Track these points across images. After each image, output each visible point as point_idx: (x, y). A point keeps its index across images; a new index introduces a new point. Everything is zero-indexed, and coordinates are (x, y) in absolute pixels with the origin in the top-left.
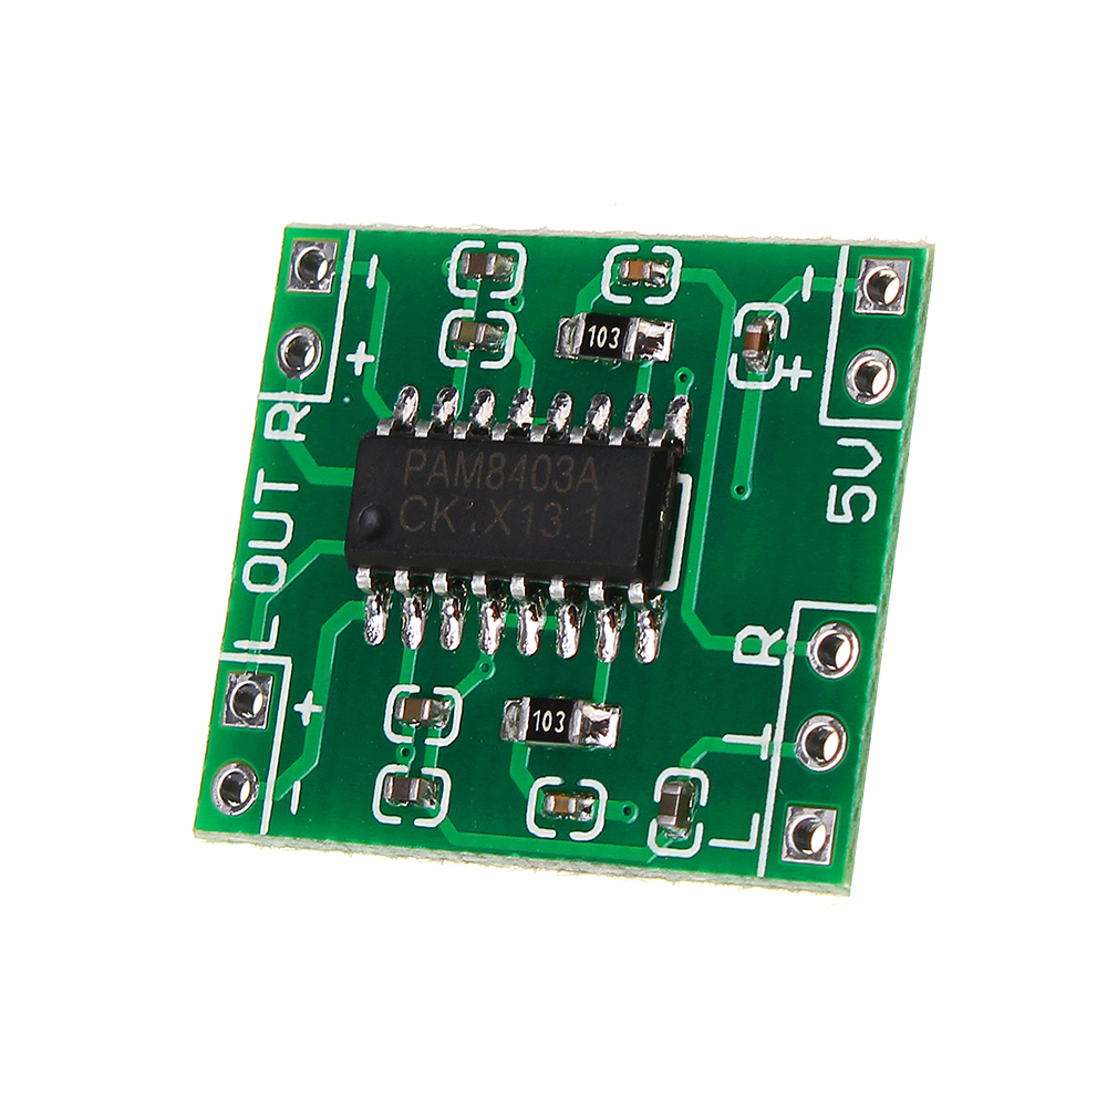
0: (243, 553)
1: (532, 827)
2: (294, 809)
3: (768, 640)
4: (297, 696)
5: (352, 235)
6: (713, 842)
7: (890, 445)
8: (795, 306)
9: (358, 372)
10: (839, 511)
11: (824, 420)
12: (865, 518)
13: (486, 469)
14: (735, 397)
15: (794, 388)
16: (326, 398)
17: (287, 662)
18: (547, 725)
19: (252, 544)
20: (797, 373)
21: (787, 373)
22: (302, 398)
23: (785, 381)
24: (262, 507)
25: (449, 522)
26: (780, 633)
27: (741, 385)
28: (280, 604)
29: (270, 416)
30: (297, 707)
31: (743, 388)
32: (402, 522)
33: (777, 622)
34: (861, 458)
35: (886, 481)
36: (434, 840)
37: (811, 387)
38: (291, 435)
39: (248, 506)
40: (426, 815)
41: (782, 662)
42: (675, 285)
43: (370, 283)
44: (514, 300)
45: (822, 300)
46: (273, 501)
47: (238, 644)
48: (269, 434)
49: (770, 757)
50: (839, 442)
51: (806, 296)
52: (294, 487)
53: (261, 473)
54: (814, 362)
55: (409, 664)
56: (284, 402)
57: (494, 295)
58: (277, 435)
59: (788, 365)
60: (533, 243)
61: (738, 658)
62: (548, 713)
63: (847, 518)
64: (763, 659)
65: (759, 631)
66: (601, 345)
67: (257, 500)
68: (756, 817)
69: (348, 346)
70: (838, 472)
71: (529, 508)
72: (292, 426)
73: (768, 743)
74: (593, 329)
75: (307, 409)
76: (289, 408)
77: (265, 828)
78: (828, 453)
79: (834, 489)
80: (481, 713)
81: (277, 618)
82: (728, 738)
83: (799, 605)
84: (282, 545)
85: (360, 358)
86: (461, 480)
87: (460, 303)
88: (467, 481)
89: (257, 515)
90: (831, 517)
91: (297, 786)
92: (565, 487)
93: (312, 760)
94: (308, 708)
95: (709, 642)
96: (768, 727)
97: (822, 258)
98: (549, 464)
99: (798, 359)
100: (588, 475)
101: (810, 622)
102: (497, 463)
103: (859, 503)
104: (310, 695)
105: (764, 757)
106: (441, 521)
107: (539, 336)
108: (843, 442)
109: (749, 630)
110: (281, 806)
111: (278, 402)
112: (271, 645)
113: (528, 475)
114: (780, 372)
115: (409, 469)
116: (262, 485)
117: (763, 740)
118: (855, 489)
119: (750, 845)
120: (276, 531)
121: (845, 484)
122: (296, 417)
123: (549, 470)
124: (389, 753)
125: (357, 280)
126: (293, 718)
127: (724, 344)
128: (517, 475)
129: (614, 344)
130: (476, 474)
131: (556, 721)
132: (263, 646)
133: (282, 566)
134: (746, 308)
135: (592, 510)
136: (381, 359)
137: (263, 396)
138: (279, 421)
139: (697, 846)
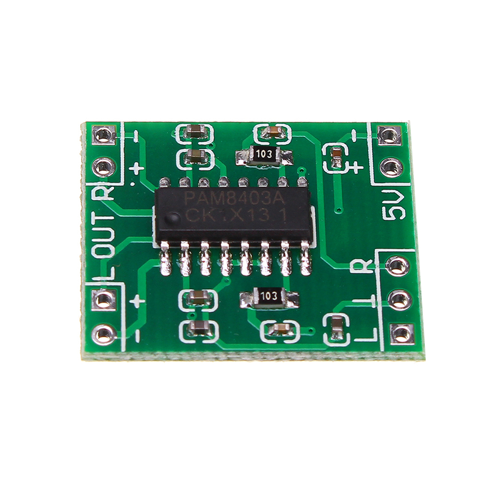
0: (89, 244)
1: (264, 340)
2: (138, 340)
3: (366, 264)
4: (130, 296)
5: (122, 124)
6: (356, 340)
7: (407, 191)
8: (349, 143)
9: (136, 174)
10: (388, 215)
11: (373, 184)
13: (226, 197)
14: (328, 178)
15: (356, 172)
16: (122, 184)
17: (122, 285)
18: (268, 297)
19: (94, 240)
20: (356, 168)
21: (351, 168)
22: (109, 184)
23: (351, 171)
24: (96, 226)
25: (212, 218)
26: (371, 261)
27: (330, 172)
29: (93, 192)
31: (332, 173)
32: (188, 218)
33: (368, 256)
34: (394, 197)
35: (408, 203)
36: (213, 348)
37: (364, 172)
38: (106, 198)
39: (88, 226)
40: (209, 339)
41: (374, 272)
42: (290, 138)
43: (136, 141)
44: (211, 145)
45: (362, 141)
46: (99, 223)
47: (94, 279)
48: (94, 198)
49: (377, 307)
50: (382, 191)
51: (354, 140)
52: (112, 218)
53: (93, 213)
54: (364, 162)
55: (187, 282)
56: (100, 186)
57: (200, 143)
58: (99, 198)
59: (351, 165)
60: (215, 124)
61: (352, 271)
62: (268, 293)
63: (393, 218)
64: (365, 271)
65: (361, 261)
66: (264, 156)
67: (93, 223)
68: (375, 330)
69: (129, 163)
70: (384, 202)
72: (106, 195)
73: (375, 301)
75: (113, 188)
76: (104, 188)
77: (123, 349)
78: (378, 196)
79: (384, 208)
80: (229, 298)
81: (113, 269)
82: (354, 301)
83: (377, 251)
84: (110, 240)
85: (136, 168)
86: (214, 201)
87: (184, 147)
88: (217, 202)
89: (94, 229)
90: (385, 218)
91: (138, 332)
92: (268, 202)
93: (142, 320)
94: (137, 301)
96: (373, 296)
97: (359, 127)
98: (258, 194)
99: (356, 162)
100: (278, 197)
101: (384, 256)
102: (231, 194)
103: (397, 213)
104: (137, 296)
105: (374, 307)
106: (208, 217)
107: (226, 158)
109: (356, 261)
110: (130, 339)
111: (96, 186)
112: (112, 278)
113: (248, 199)
114: (348, 167)
115: (187, 198)
117: (372, 300)
118: (394, 208)
119: (375, 340)
121: (388, 207)
122: (107, 192)
123: (258, 196)
124: (183, 316)
126: (130, 307)
127: (318, 159)
128: (243, 198)
129: (270, 156)
130: (221, 199)
131: (273, 296)
132: (108, 278)
133: (112, 248)
134: (326, 145)
135: (283, 210)
136: (147, 168)
137: (88, 184)
138: (99, 193)
139: (348, 342)
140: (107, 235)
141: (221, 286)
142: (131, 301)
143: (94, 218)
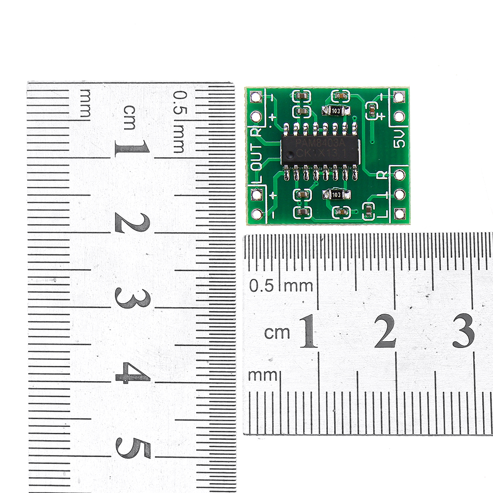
0: (249, 162)
1: (333, 217)
2: (273, 218)
3: (384, 174)
4: (269, 193)
5: (265, 89)
6: (378, 217)
7: (406, 131)
8: (379, 101)
9: (272, 120)
10: (396, 145)
11: (390, 126)
12: (403, 147)
13: (316, 142)
14: (368, 122)
15: (382, 120)
16: (265, 126)
17: (265, 186)
18: (336, 196)
19: (252, 160)
20: (382, 116)
21: (379, 116)
22: (259, 127)
23: (379, 118)
24: (253, 152)
25: (309, 154)
26: (387, 172)
27: (369, 119)
28: (260, 173)
29: (251, 131)
32: (297, 155)
33: (386, 170)
34: (400, 134)
35: (406, 138)
36: (310, 222)
37: (386, 119)
38: (257, 135)
39: (249, 152)
40: (307, 216)
41: (388, 178)
42: (349, 98)
43: (272, 100)
44: (310, 103)
45: (385, 100)
46: (255, 150)
47: (252, 183)
48: (251, 135)
51: (381, 100)
52: (260, 147)
53: (251, 144)
54: (386, 114)
55: (297, 183)
56: (254, 128)
57: (304, 102)
58: (254, 135)
59: (379, 115)
60: (312, 90)
61: (377, 178)
62: (336, 193)
63: (399, 147)
64: (383, 178)
65: (382, 172)
66: (336, 113)
67: (251, 150)
68: (387, 211)
69: (269, 115)
70: (395, 137)
71: (328, 150)
72: (257, 133)
73: (388, 195)
74: (333, 109)
75: (261, 129)
76: (256, 129)
77: (266, 222)
78: (391, 134)
79: (394, 141)
80: (317, 194)
81: (261, 177)
82: (378, 195)
83: (390, 166)
84: (260, 160)
85: (272, 117)
86: (310, 145)
87: (296, 104)
88: (312, 145)
89: (252, 154)
90: (395, 147)
91: (273, 213)
92: (337, 145)
93: (275, 206)
94: (273, 196)
95: (370, 175)
96: (387, 192)
97: (384, 91)
99: (382, 113)
101: (393, 170)
102: (319, 141)
103: (401, 144)
104: (273, 192)
105: (387, 198)
106: (307, 154)
107: (318, 111)
108: (395, 131)
109: (379, 172)
110: (270, 217)
111: (252, 128)
112: (261, 182)
113: (327, 143)
114: (378, 116)
115: (297, 143)
117: (386, 195)
118: (400, 141)
119: (387, 217)
120: (257, 157)
121: (397, 140)
122: (258, 131)
123: (332, 142)
124: (295, 204)
125: (268, 100)
126: (269, 198)
127: (363, 111)
128: (324, 143)
129: (339, 112)
130: (314, 144)
131: (338, 195)
132: (259, 182)
133: (261, 165)
134: (367, 103)
135: (344, 150)
136: (278, 117)
137: (248, 127)
138: (254, 132)
139: (374, 218)
140: (258, 157)
141: (313, 186)
142: (270, 196)
143: (252, 147)
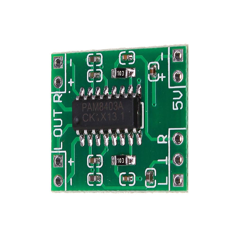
0: (53, 129)
1: (121, 184)
2: (71, 185)
3: (164, 138)
4: (68, 160)
5: (66, 55)
6: (159, 184)
7: (184, 91)
8: (160, 62)
9: (71, 86)
10: (175, 107)
11: (169, 87)
12: (181, 108)
13: (99, 106)
14: (150, 83)
15: (162, 80)
16: (65, 92)
17: (65, 152)
18: (120, 161)
19: (54, 126)
20: (163, 77)
21: (160, 77)
23: (160, 79)
24: (55, 118)
25: (93, 119)
26: (166, 136)
27: (151, 81)
28: (62, 139)
29: (54, 97)
30: (69, 162)
31: (152, 81)
32: (83, 120)
33: (165, 134)
34: (178, 95)
35: (184, 100)
36: (101, 189)
37: (166, 80)
38: (59, 101)
39: (52, 118)
40: (99, 183)
41: (168, 142)
42: (134, 60)
43: (71, 65)
44: (101, 66)
45: (166, 60)
46: (57, 116)
47: (55, 149)
48: (55, 101)
49: (168, 164)
50: (173, 92)
51: (162, 59)
52: (61, 113)
53: (54, 110)
54: (166, 74)
55: (91, 150)
56: (57, 94)
57: (97, 65)
59: (160, 75)
60: (104, 53)
61: (159, 142)
62: (120, 159)
63: (177, 109)
64: (164, 142)
65: (162, 136)
66: (120, 75)
67: (54, 116)
68: (167, 177)
69: (68, 80)
70: (174, 99)
71: (109, 114)
72: (59, 99)
73: (167, 161)
74: (118, 72)
75: (62, 95)
77: (66, 189)
78: (171, 94)
79: (173, 102)
80: (107, 160)
81: (62, 143)
82: (159, 160)
83: (170, 129)
84: (60, 126)
85: (71, 82)
86: (94, 109)
87: (90, 68)
88: (96, 109)
89: (55, 120)
90: (174, 109)
91: (71, 179)
92: (116, 109)
93: (73, 173)
94: (71, 162)
95: (152, 139)
96: (167, 157)
97: (164, 50)
98: (112, 104)
99: (162, 74)
100: (121, 106)
101: (172, 133)
102: (101, 104)
103: (179, 105)
104: (71, 159)
105: (167, 164)
106: (91, 119)
107: (107, 74)
108: (174, 92)
109: (160, 136)
110: (68, 184)
111: (55, 94)
112: (61, 148)
113: (108, 107)
114: (159, 77)
115: (83, 108)
116: (55, 113)
117: (166, 160)
118: (178, 102)
119: (166, 184)
121: (176, 101)
122: (59, 97)
123: (112, 105)
124: (89, 170)
125: (68, 65)
126: (68, 164)
127: (146, 72)
128: (106, 107)
129: (123, 75)
130: (97, 108)
131: (122, 160)
132: (60, 149)
133: (62, 131)
134: (150, 63)
135: (122, 113)
136: (75, 82)
137: (52, 93)
138: (56, 98)
139: (155, 185)
140: (59, 123)
